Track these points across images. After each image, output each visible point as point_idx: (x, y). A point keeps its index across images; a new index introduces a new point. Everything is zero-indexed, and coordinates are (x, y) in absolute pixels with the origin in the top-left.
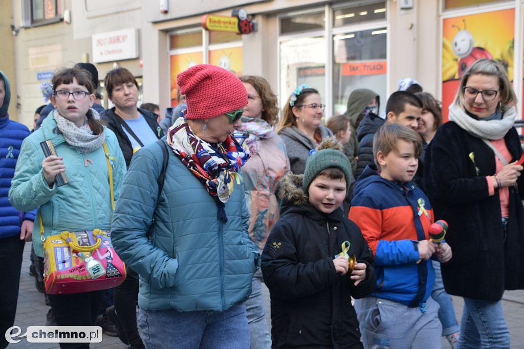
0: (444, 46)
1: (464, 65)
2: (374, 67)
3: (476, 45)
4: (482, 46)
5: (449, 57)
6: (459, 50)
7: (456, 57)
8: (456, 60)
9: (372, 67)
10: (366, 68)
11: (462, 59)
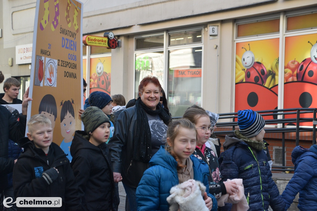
0: (237, 60)
1: (248, 73)
2: (194, 73)
3: (256, 61)
4: (260, 61)
5: (240, 68)
6: (246, 63)
7: (244, 68)
8: (244, 70)
9: (193, 72)
10: (189, 73)
11: (247, 69)
